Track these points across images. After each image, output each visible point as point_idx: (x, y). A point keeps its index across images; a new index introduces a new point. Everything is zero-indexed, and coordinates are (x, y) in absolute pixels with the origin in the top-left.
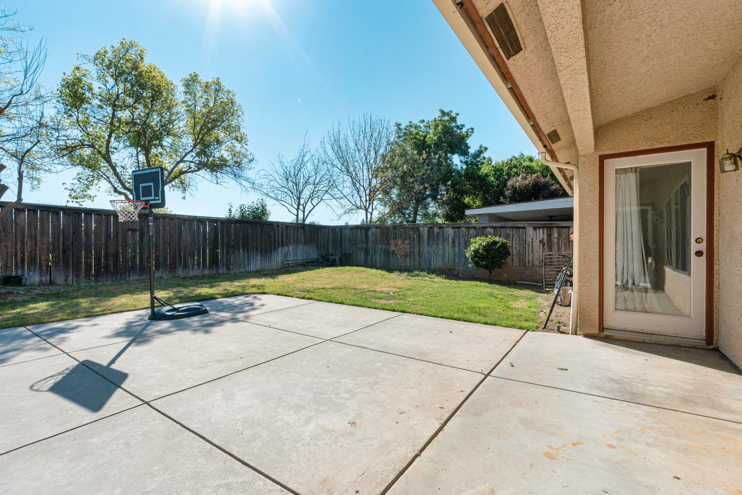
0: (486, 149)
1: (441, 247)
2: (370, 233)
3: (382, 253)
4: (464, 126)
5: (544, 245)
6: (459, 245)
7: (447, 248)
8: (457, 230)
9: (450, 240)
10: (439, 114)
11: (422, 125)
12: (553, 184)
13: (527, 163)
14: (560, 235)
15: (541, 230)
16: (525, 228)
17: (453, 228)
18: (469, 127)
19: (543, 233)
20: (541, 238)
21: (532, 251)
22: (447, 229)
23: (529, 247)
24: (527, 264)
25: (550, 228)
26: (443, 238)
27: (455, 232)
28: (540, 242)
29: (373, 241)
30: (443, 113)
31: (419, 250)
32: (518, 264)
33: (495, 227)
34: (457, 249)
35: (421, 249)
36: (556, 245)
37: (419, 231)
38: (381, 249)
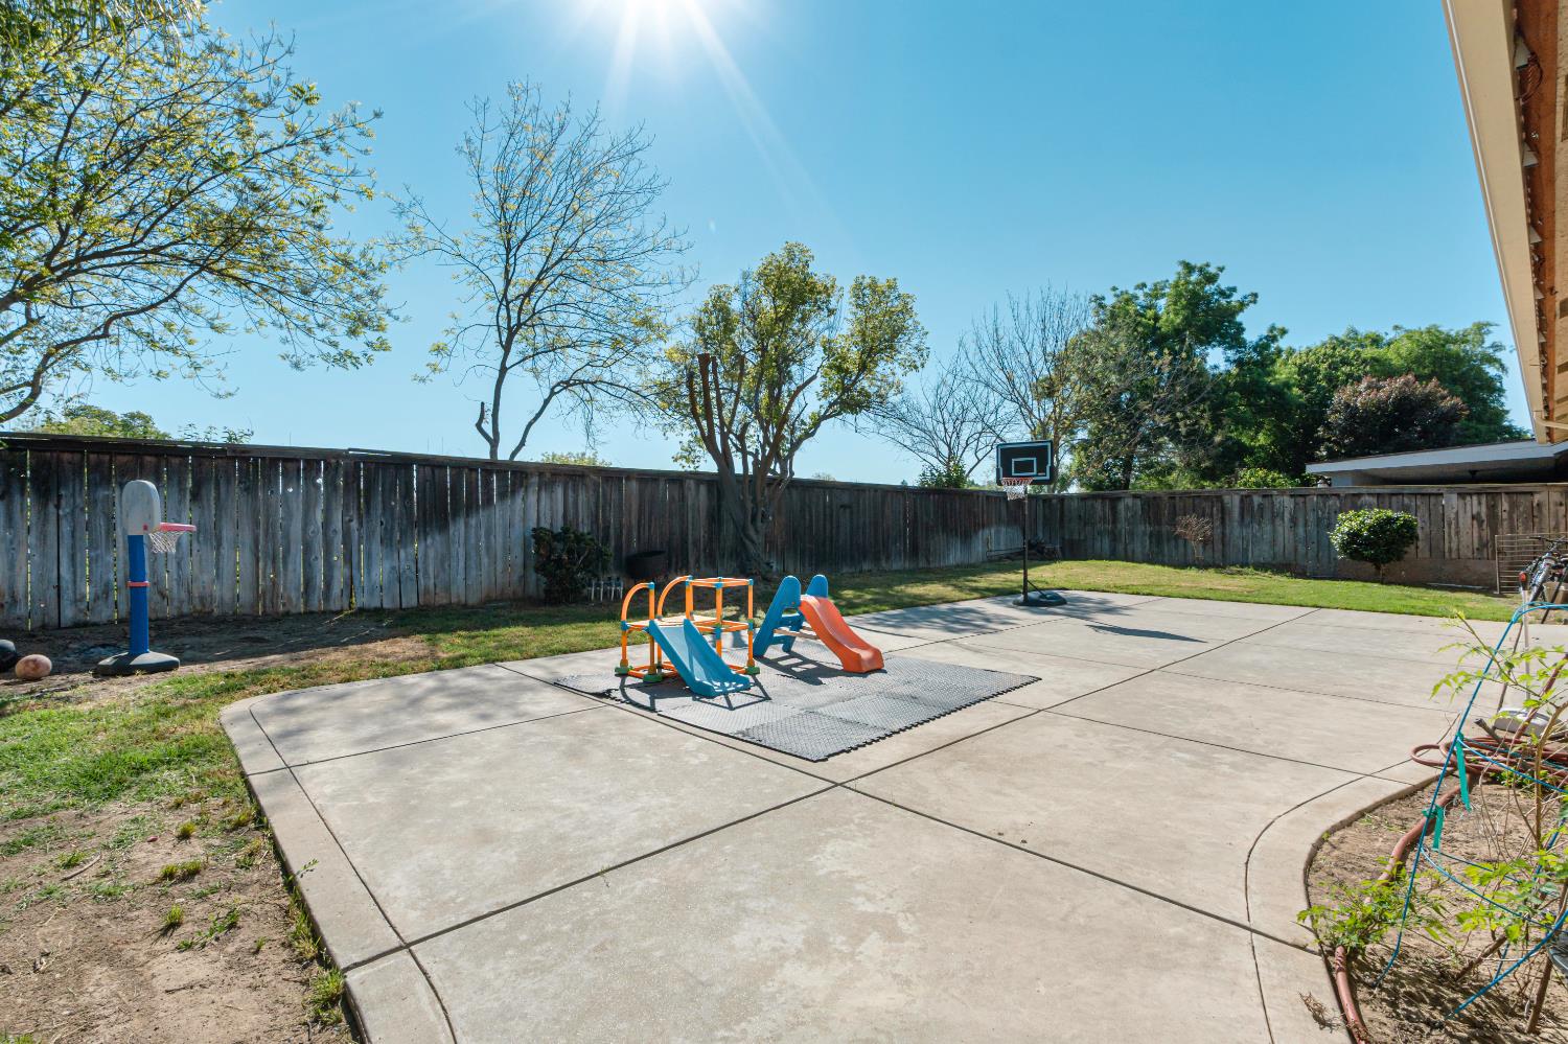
0: (1284, 332)
1: (1268, 528)
2: (1121, 506)
3: (1147, 538)
4: (1234, 289)
5: (1480, 523)
6: (1306, 525)
7: (1280, 529)
8: (1301, 500)
9: (1287, 516)
10: (1180, 269)
11: (1140, 293)
12: (1443, 398)
13: (1369, 352)
14: (1513, 506)
15: (1475, 498)
16: (1442, 494)
17: (1292, 496)
18: (1248, 293)
19: (1480, 503)
20: (1475, 512)
21: (1457, 533)
22: (1280, 499)
23: (1450, 527)
24: (1447, 555)
25: (1493, 496)
26: (1273, 513)
27: (1296, 504)
28: (1473, 518)
29: (1126, 519)
30: (1189, 268)
31: (1223, 534)
32: (1427, 554)
33: (1379, 495)
34: (1301, 530)
35: (1228, 531)
36: (1505, 523)
37: (1222, 502)
38: (1144, 533)
